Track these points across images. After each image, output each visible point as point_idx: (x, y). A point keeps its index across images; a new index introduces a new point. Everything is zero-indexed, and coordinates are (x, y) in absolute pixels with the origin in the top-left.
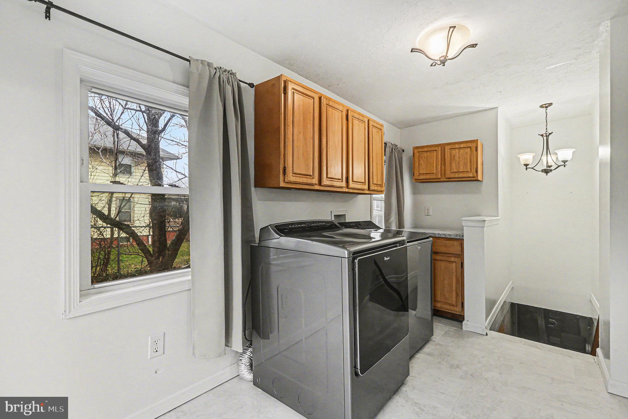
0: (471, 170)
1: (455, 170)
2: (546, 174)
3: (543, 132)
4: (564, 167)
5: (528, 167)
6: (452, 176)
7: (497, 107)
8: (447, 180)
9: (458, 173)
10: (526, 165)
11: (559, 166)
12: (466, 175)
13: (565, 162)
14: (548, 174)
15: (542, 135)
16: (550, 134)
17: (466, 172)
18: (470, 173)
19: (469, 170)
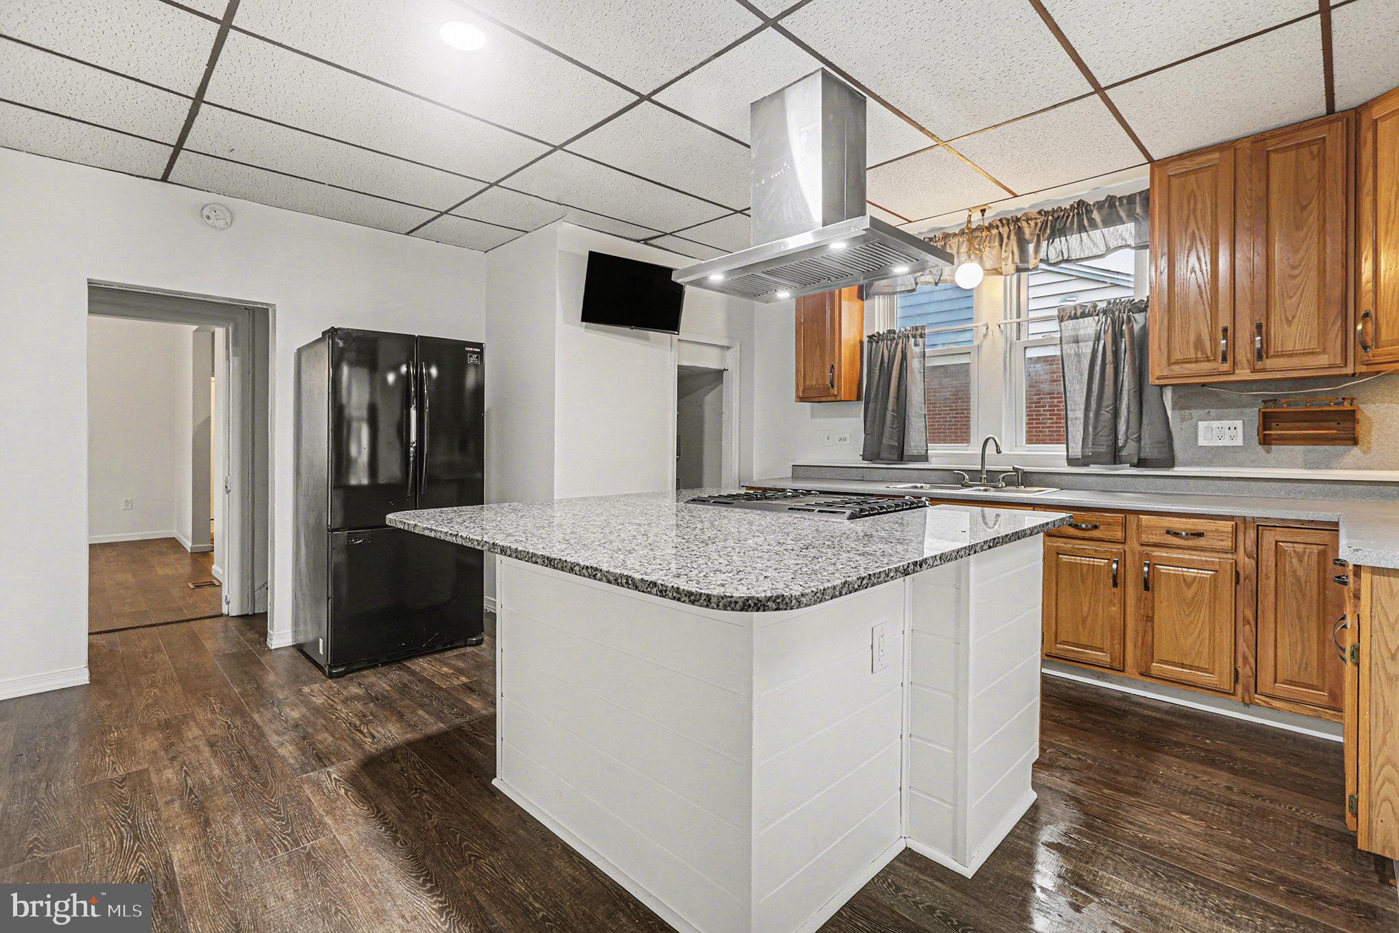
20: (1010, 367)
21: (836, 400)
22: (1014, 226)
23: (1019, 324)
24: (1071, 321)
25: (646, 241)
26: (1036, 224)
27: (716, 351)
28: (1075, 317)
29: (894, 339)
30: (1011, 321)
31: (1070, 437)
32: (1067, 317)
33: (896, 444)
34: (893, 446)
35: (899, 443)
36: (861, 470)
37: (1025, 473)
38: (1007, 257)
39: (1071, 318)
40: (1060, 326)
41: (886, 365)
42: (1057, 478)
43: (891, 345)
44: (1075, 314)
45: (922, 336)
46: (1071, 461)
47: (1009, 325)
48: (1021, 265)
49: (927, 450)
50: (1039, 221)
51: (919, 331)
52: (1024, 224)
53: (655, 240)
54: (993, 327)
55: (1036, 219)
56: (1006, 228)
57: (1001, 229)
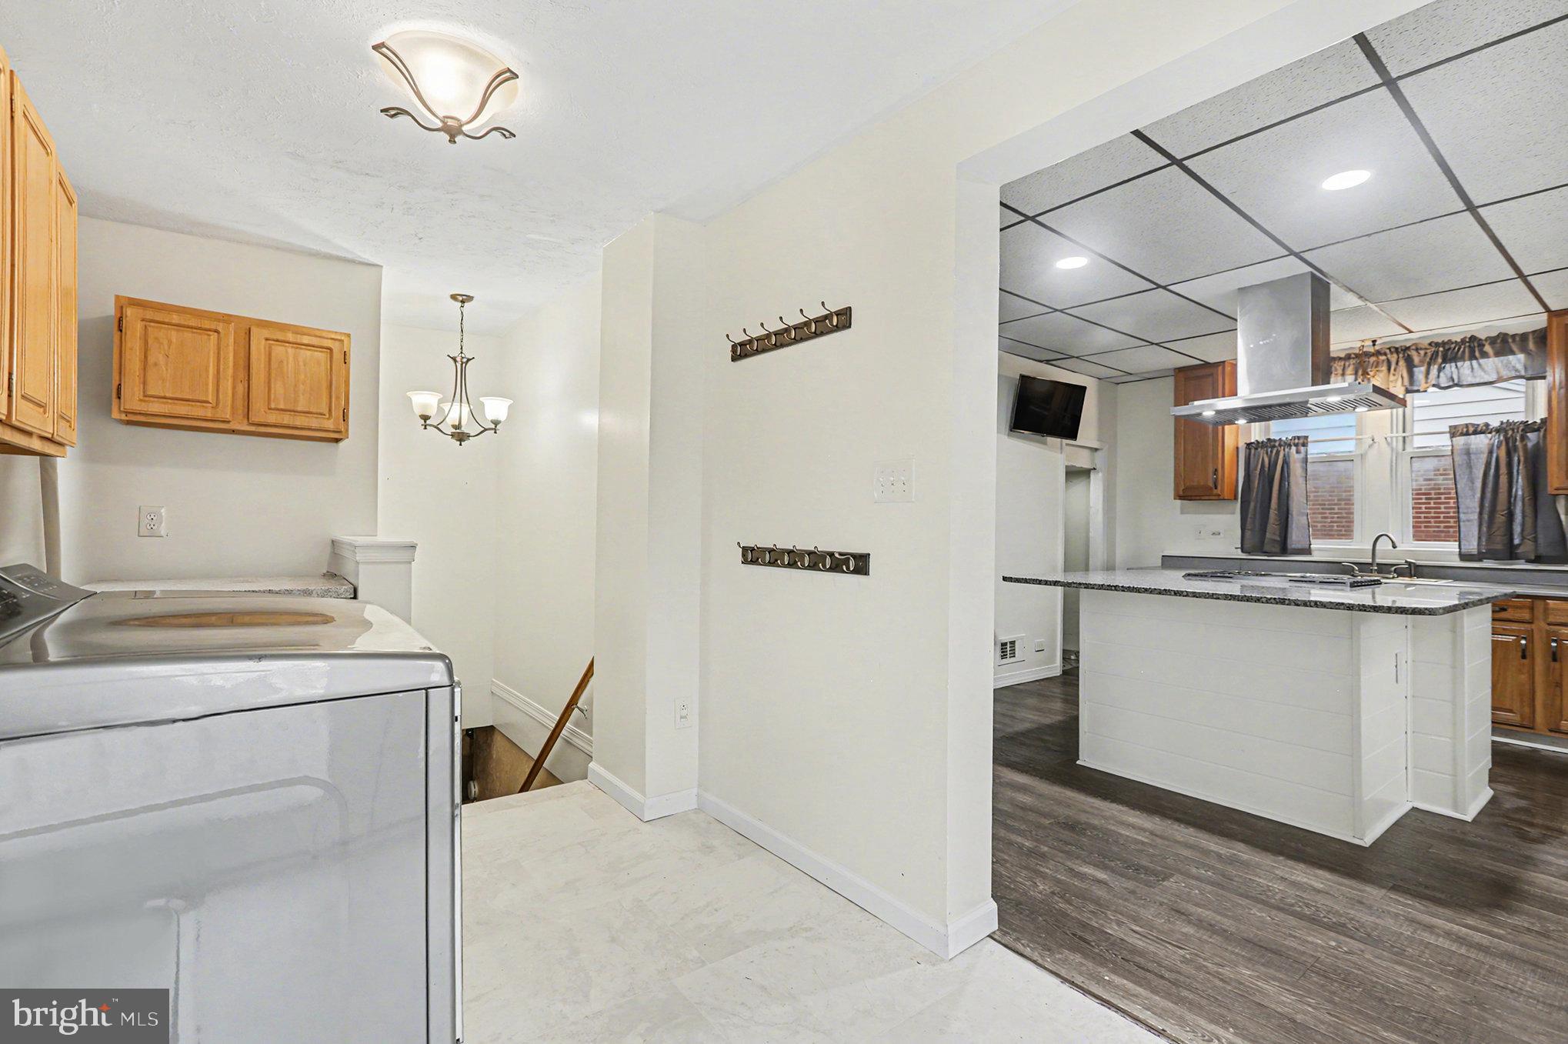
0: (330, 410)
1: (282, 402)
2: (459, 443)
3: (456, 353)
4: (495, 433)
5: (428, 422)
6: (272, 418)
7: (379, 263)
8: (253, 428)
9: (292, 413)
10: (425, 418)
11: (486, 430)
12: (314, 423)
13: (496, 423)
14: (463, 443)
15: (454, 359)
16: (469, 360)
17: (317, 414)
18: (328, 419)
19: (325, 410)
20: (1396, 474)
21: (1219, 498)
22: (1404, 354)
23: (1404, 438)
24: (1463, 437)
25: (1048, 362)
26: (1426, 353)
27: (1086, 452)
28: (1467, 434)
29: (1274, 446)
30: (1397, 435)
31: (1462, 536)
32: (1458, 434)
33: (1279, 539)
34: (1275, 540)
35: (1280, 536)
36: (1238, 561)
37: (1417, 566)
38: (1397, 380)
39: (1462, 434)
40: (1452, 441)
41: (1266, 469)
42: (1449, 571)
43: (1271, 452)
44: (1467, 431)
45: (1304, 445)
46: (1463, 557)
47: (1394, 439)
48: (1410, 388)
49: (1310, 545)
50: (1428, 351)
51: (1301, 441)
52: (1413, 353)
53: (1059, 361)
54: (1379, 439)
55: (1426, 349)
56: (1395, 355)
57: (1389, 356)
